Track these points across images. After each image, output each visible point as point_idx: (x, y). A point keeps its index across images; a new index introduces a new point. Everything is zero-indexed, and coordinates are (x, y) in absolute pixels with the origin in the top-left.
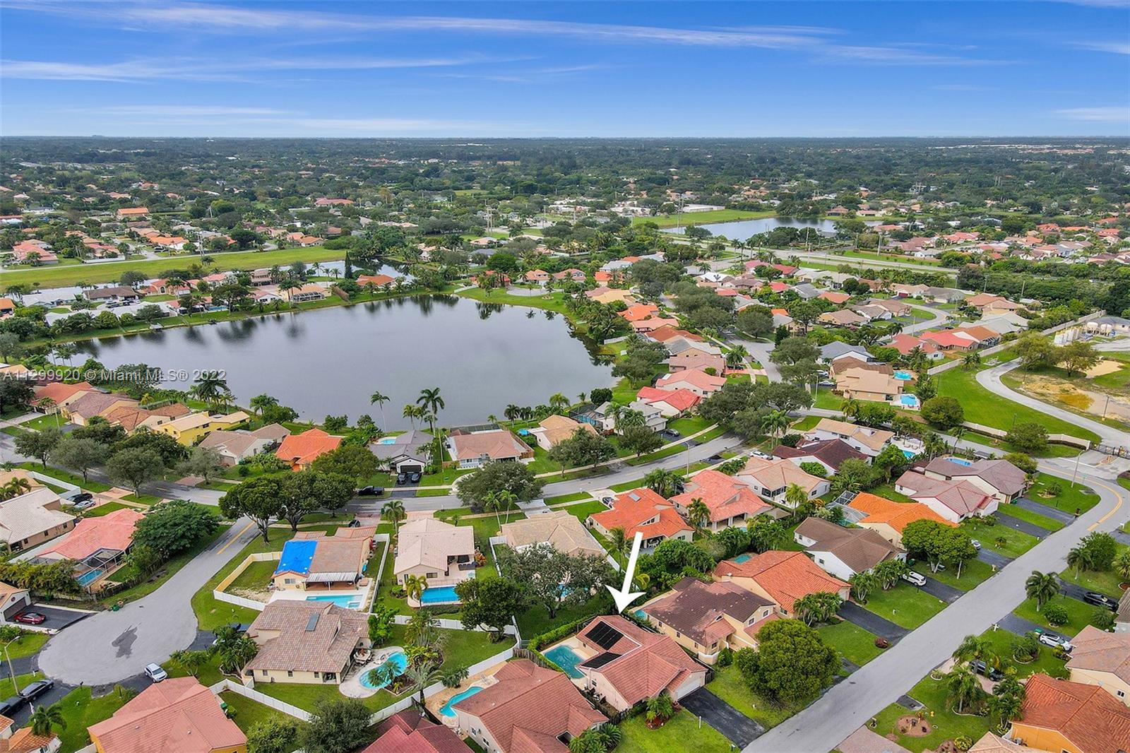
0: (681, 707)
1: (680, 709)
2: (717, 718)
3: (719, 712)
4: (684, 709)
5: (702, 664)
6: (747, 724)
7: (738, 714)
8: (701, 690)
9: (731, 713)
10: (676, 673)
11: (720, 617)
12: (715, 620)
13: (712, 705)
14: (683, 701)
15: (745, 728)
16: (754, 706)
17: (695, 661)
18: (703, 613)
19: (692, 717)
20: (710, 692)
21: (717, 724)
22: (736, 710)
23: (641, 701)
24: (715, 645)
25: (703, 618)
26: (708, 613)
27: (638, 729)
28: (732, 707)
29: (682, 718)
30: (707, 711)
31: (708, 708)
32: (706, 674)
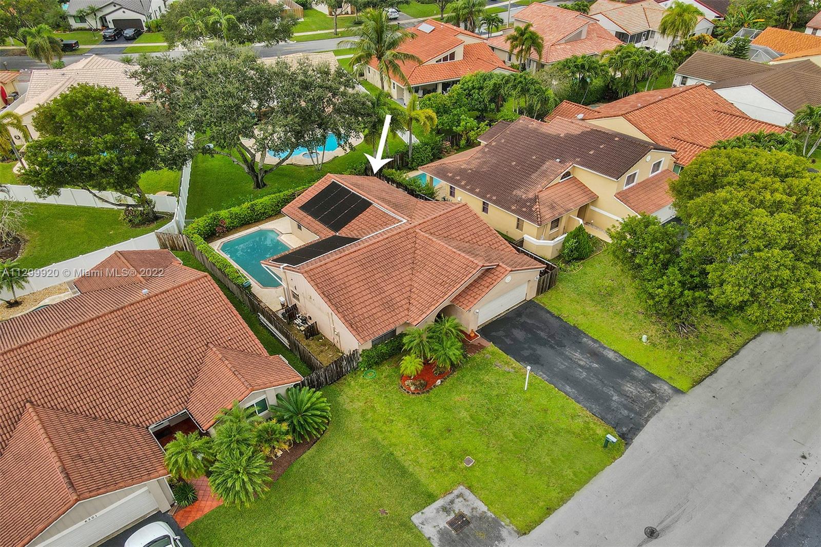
0: (484, 342)
1: (482, 347)
2: (562, 365)
3: (568, 352)
4: (491, 347)
5: (532, 257)
6: (633, 379)
7: (611, 355)
8: (527, 308)
9: (596, 355)
10: (475, 273)
11: (568, 174)
12: (558, 180)
13: (552, 336)
14: (488, 330)
15: (630, 388)
16: (644, 337)
17: (518, 250)
18: (535, 167)
19: (507, 363)
20: (549, 312)
21: (564, 379)
22: (605, 348)
23: (394, 331)
24: (556, 223)
25: (534, 176)
26: (544, 167)
27: (379, 395)
28: (595, 341)
29: (485, 366)
30: (542, 351)
31: (543, 343)
32: (542, 274)
